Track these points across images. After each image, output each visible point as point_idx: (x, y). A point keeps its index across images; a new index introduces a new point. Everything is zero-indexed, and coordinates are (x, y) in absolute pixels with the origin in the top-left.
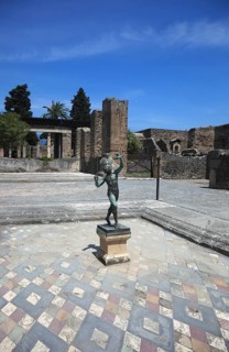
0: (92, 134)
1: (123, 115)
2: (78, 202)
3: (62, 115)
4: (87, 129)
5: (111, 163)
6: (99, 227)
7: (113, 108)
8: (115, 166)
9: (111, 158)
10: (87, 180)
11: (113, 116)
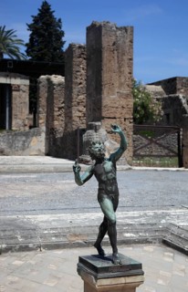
0: (68, 87)
1: (124, 53)
2: (42, 211)
3: (11, 52)
4: (57, 79)
5: (105, 141)
6: (81, 260)
7: (106, 41)
8: (110, 146)
9: (103, 132)
10: (58, 171)
11: (105, 55)
